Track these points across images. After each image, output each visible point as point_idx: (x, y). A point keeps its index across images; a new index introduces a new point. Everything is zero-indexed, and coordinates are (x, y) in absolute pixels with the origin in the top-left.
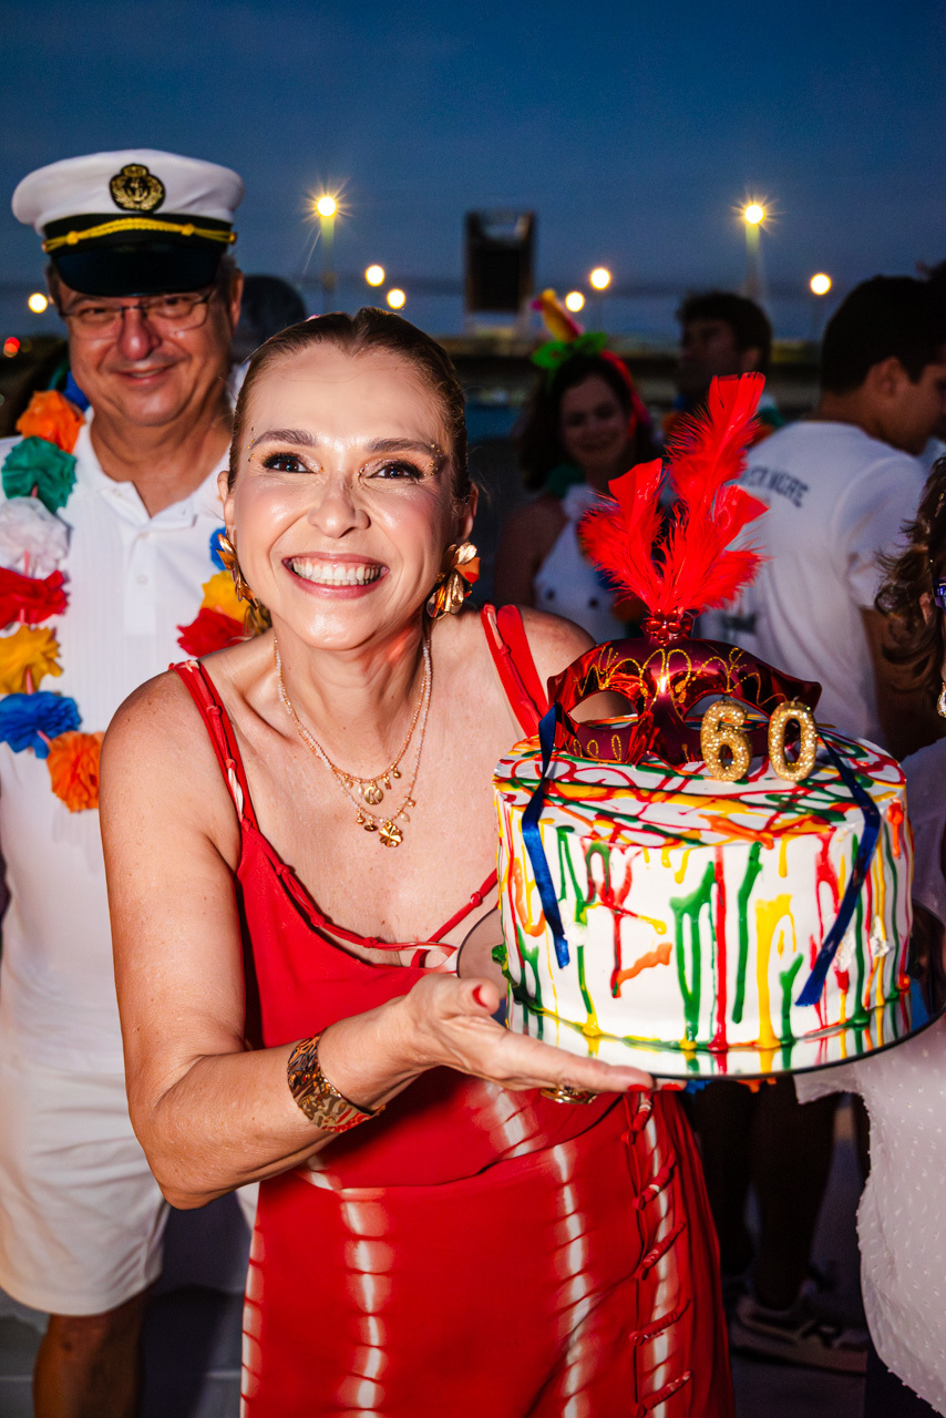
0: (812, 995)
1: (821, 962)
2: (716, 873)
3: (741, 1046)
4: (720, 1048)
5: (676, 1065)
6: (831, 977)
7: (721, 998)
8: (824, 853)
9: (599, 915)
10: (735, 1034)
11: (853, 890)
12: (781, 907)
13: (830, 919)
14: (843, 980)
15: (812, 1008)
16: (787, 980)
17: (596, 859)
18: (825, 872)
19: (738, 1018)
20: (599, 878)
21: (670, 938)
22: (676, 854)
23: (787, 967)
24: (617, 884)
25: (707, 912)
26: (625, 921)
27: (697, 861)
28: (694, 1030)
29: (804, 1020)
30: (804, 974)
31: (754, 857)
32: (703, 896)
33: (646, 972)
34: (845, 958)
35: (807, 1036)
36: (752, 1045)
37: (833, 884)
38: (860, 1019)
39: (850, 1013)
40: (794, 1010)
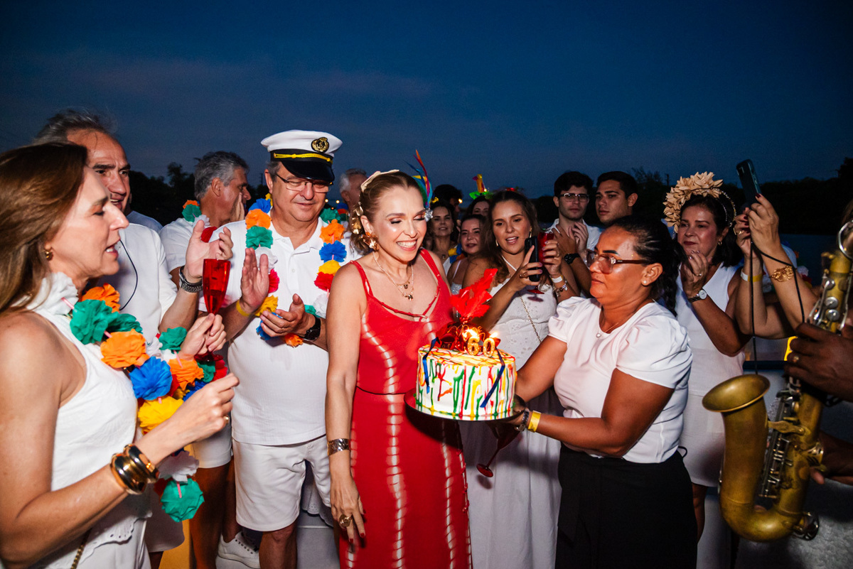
0: (484, 405)
1: (487, 398)
2: (464, 372)
3: (466, 416)
4: (461, 415)
5: (451, 417)
6: (489, 402)
7: (463, 402)
8: (490, 371)
9: (437, 380)
10: (465, 412)
11: (497, 382)
12: (478, 383)
13: (490, 388)
14: (492, 403)
15: (483, 408)
16: (478, 401)
17: (438, 366)
18: (490, 376)
19: (466, 408)
20: (438, 371)
21: (452, 387)
22: (456, 366)
23: (479, 397)
24: (442, 373)
25: (461, 381)
26: (443, 382)
27: (461, 369)
28: (455, 410)
29: (481, 411)
30: (483, 399)
31: (473, 369)
32: (461, 377)
33: (446, 395)
34: (493, 398)
35: (482, 416)
36: (469, 416)
37: (492, 380)
38: (496, 414)
39: (493, 412)
40: (480, 408)
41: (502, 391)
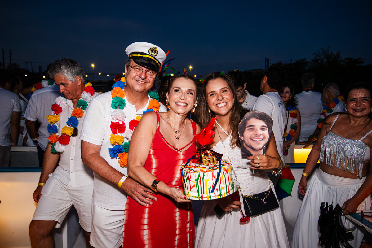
0: (213, 191)
1: (214, 187)
2: (199, 176)
3: (205, 197)
4: (202, 197)
5: (197, 199)
6: (215, 189)
7: (201, 191)
8: (213, 174)
9: (188, 181)
11: (218, 179)
12: (208, 180)
13: (214, 182)
14: (217, 190)
15: (213, 193)
16: (209, 189)
17: (187, 174)
18: (213, 176)
19: (204, 194)
21: (195, 184)
22: (195, 173)
23: (209, 188)
24: (189, 177)
26: (191, 182)
27: (197, 174)
28: (199, 195)
29: (212, 194)
30: (212, 188)
31: (204, 174)
32: (198, 179)
33: (193, 188)
34: (217, 187)
35: (213, 197)
37: (215, 178)
38: (221, 195)
39: (219, 194)
40: (211, 193)
41: (222, 182)
